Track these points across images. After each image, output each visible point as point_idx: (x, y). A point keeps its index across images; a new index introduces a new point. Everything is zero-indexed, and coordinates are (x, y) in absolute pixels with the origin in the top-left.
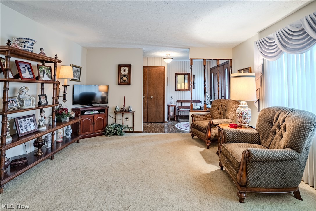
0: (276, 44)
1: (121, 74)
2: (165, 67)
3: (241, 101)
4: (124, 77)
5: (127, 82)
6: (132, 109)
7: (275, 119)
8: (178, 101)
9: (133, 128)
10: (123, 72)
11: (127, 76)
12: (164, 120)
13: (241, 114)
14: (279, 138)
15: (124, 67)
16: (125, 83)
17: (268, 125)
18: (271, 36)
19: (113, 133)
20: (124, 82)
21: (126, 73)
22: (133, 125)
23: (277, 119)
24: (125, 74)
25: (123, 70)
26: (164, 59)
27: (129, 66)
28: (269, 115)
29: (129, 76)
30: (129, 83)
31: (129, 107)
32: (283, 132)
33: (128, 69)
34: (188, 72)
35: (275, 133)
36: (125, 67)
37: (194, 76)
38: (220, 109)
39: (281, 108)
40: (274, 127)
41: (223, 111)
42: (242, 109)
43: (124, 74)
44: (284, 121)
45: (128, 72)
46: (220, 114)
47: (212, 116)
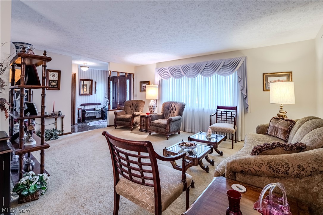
0: (168, 72)
1: (49, 79)
2: (76, 74)
3: (151, 100)
4: (53, 82)
5: (56, 87)
6: (63, 113)
7: (170, 106)
8: (82, 105)
9: (63, 131)
10: (52, 77)
11: (56, 82)
12: (75, 123)
13: (152, 107)
14: (173, 113)
15: (53, 73)
16: (54, 89)
17: (167, 109)
18: (165, 68)
19: (48, 138)
20: (53, 87)
21: (56, 78)
22: (63, 128)
23: (171, 106)
24: (54, 79)
25: (51, 75)
26: (81, 67)
27: (59, 72)
28: (167, 105)
29: (59, 81)
30: (59, 89)
31: (59, 111)
32: (175, 111)
33: (57, 75)
34: (91, 79)
35: (171, 112)
36: (55, 73)
37: (96, 83)
38: (132, 106)
39: (172, 102)
40: (170, 110)
41: (134, 107)
42: (152, 104)
43: (52, 79)
44: (175, 106)
45: (57, 77)
46: (132, 110)
47: (126, 112)
